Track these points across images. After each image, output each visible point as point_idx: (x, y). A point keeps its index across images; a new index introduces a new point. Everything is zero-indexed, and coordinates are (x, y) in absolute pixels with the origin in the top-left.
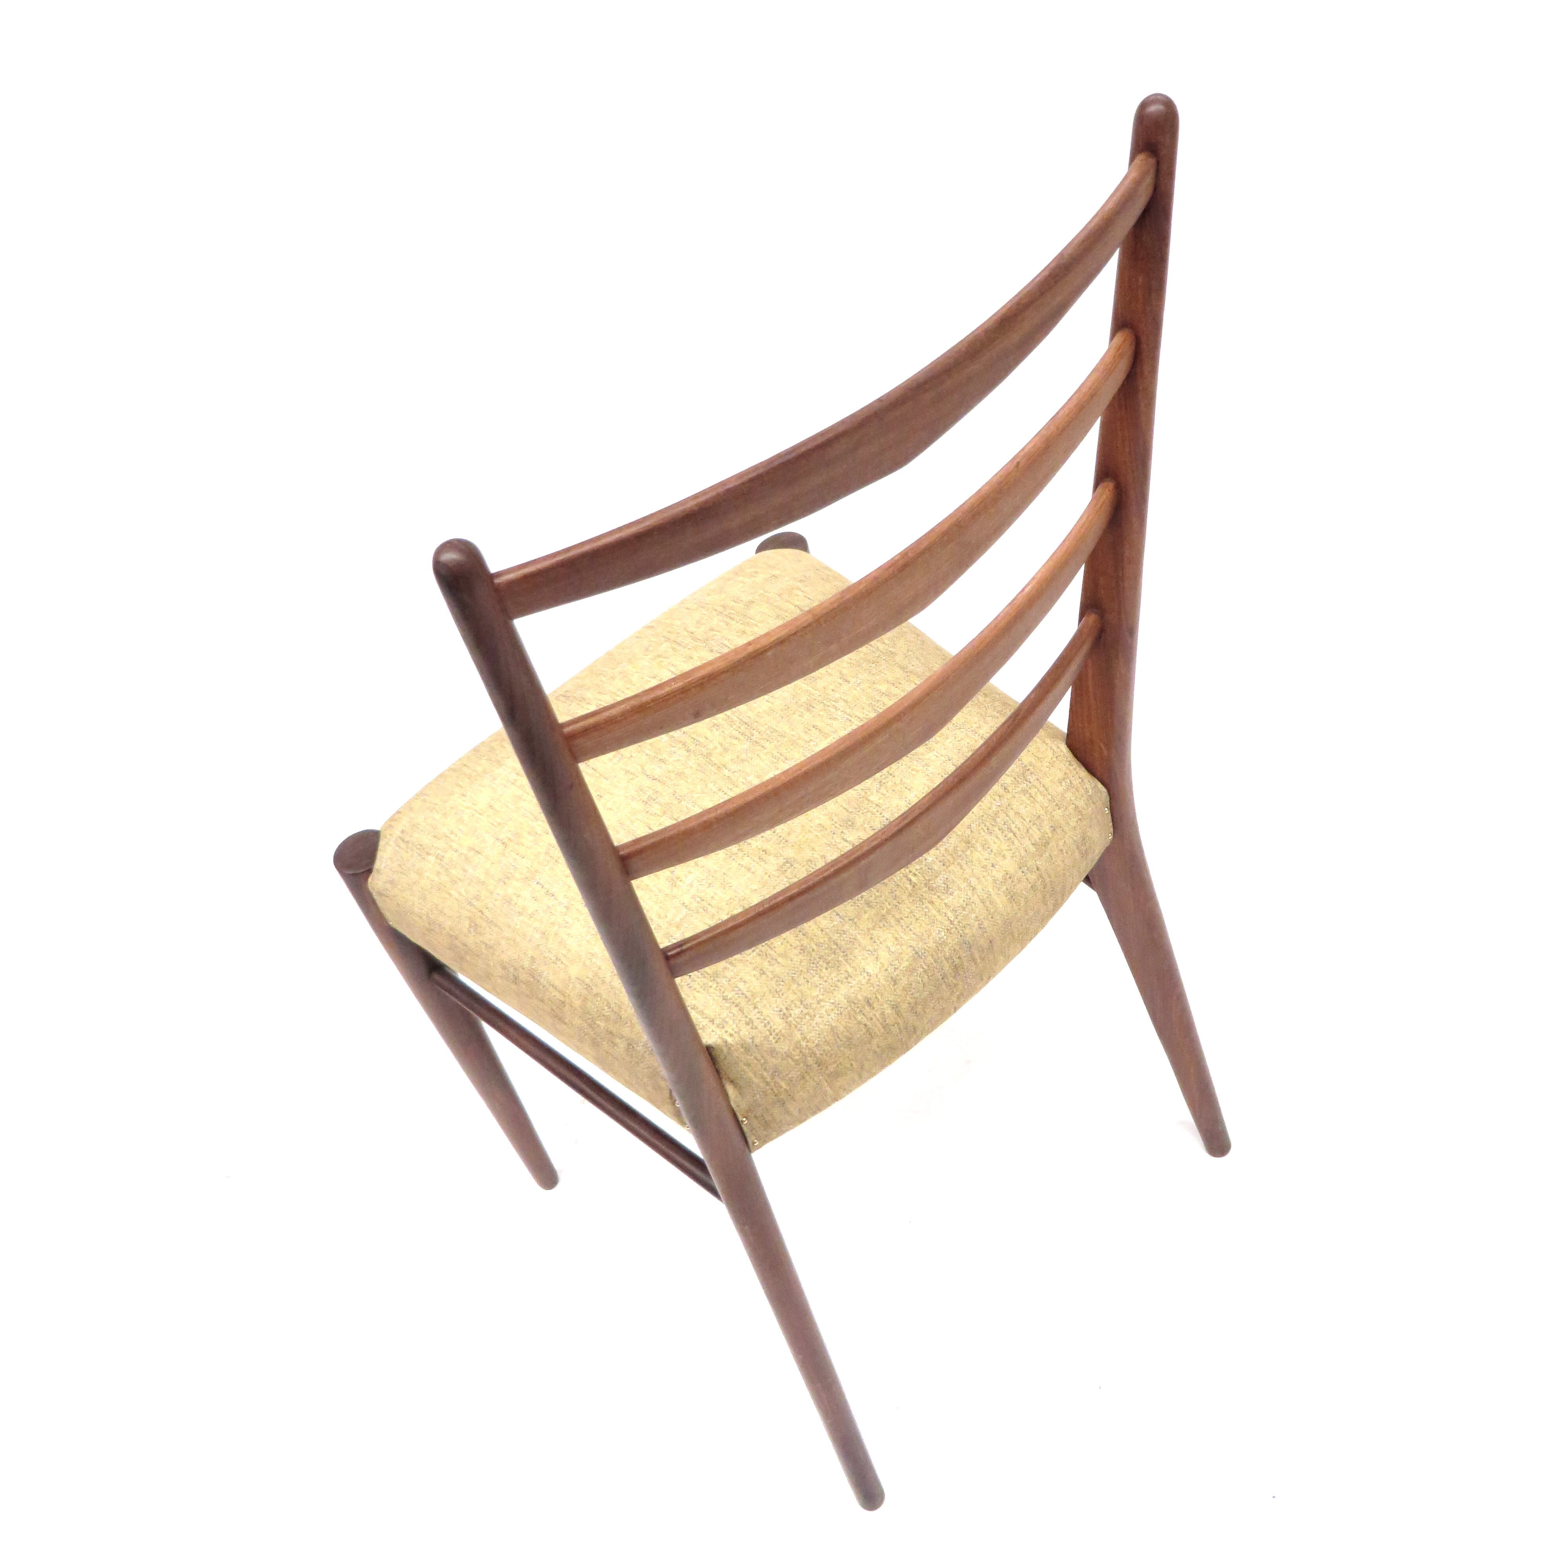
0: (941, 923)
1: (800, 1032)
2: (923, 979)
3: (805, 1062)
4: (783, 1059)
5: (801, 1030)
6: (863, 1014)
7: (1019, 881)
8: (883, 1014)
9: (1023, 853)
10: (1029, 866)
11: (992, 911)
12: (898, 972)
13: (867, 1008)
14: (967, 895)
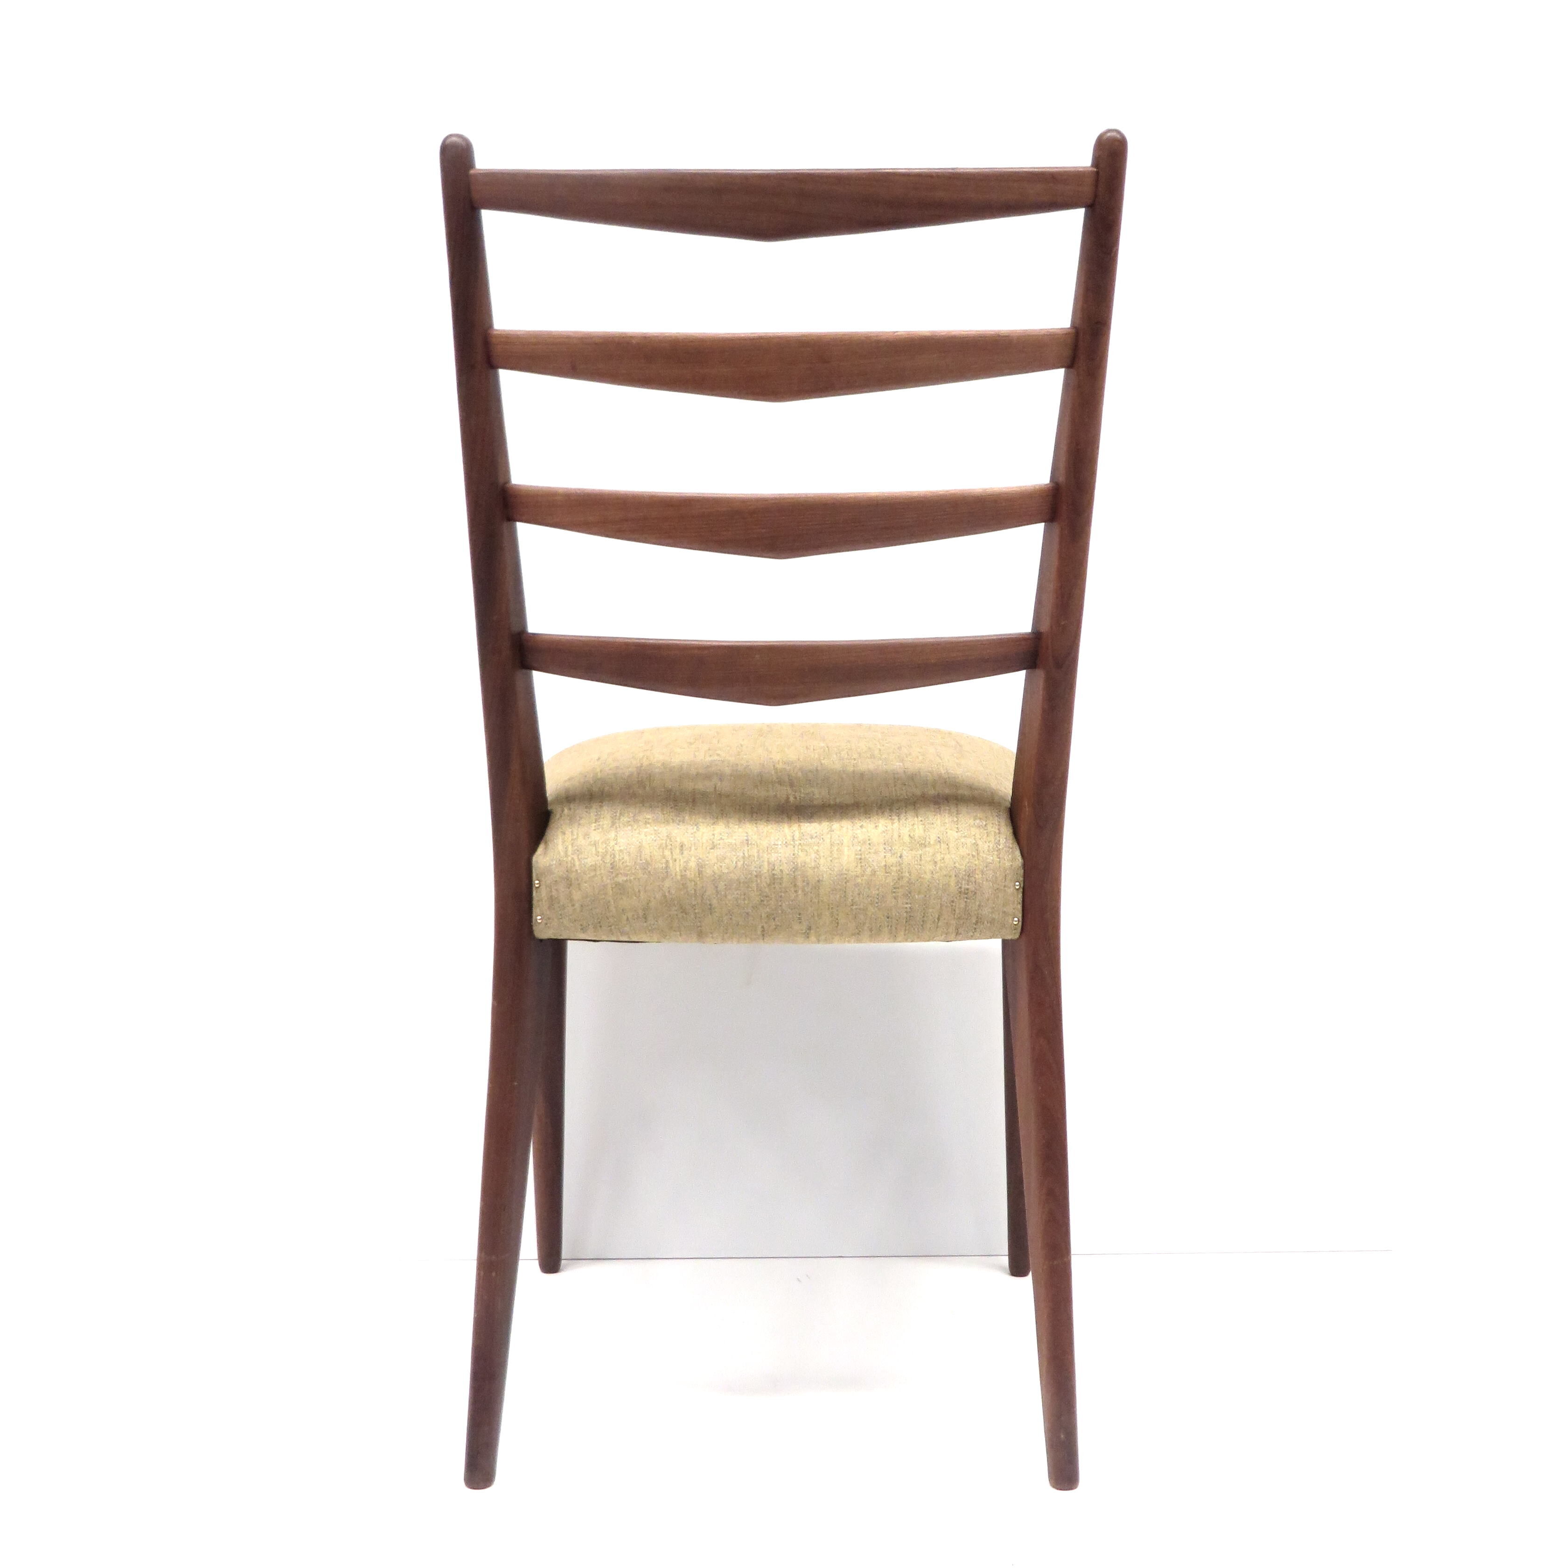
0: (785, 836)
1: (616, 834)
2: (738, 862)
3: (603, 857)
4: (590, 844)
5: (618, 833)
6: (672, 853)
7: (876, 853)
8: (687, 862)
9: (896, 836)
10: (893, 848)
11: (835, 856)
12: (721, 842)
13: (678, 850)
14: (822, 831)
